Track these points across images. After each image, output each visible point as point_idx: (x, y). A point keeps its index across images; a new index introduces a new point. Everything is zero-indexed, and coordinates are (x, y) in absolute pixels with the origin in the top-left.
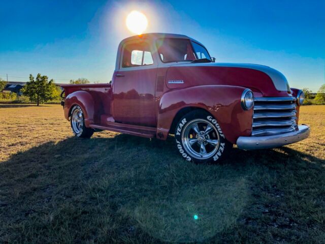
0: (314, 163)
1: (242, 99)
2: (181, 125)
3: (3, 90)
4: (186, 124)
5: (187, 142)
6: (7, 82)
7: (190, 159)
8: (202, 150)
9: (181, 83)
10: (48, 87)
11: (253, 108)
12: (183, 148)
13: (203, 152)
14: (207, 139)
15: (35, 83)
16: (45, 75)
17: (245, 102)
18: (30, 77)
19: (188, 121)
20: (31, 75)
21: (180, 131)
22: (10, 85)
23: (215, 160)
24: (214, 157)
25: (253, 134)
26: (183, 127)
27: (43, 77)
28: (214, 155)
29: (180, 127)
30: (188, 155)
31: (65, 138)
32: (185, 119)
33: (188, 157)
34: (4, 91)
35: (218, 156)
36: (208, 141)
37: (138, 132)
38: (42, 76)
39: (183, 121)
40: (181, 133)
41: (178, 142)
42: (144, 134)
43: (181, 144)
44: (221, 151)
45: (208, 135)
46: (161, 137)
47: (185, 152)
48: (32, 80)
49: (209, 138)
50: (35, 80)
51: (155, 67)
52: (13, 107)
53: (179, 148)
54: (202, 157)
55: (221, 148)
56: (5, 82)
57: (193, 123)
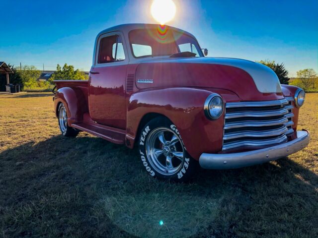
0: (307, 183)
1: (206, 106)
2: (145, 134)
3: (39, 78)
4: (149, 132)
5: (152, 153)
6: (44, 71)
7: (153, 174)
8: (168, 164)
9: (150, 82)
10: (73, 77)
11: (224, 116)
12: (147, 161)
13: (170, 166)
14: (173, 151)
15: (62, 73)
16: (71, 65)
17: (209, 110)
18: (57, 67)
19: (152, 129)
20: (58, 65)
21: (143, 140)
22: (45, 74)
23: (179, 177)
24: (178, 174)
25: (224, 149)
26: (147, 136)
27: (69, 67)
28: (179, 172)
29: (143, 136)
30: (152, 169)
31: (50, 137)
32: (148, 127)
33: (152, 172)
34: (40, 80)
35: (183, 173)
36: (174, 153)
37: (109, 136)
38: (68, 65)
39: (146, 129)
40: (145, 142)
41: (142, 153)
42: (113, 140)
43: (145, 156)
44: (185, 168)
45: (175, 147)
46: (128, 145)
47: (149, 165)
48: (59, 70)
49: (175, 150)
50: (62, 70)
51: (126, 63)
52: (41, 96)
53: (143, 160)
54: (167, 172)
55: (185, 164)
56: (40, 71)
57: (157, 131)
